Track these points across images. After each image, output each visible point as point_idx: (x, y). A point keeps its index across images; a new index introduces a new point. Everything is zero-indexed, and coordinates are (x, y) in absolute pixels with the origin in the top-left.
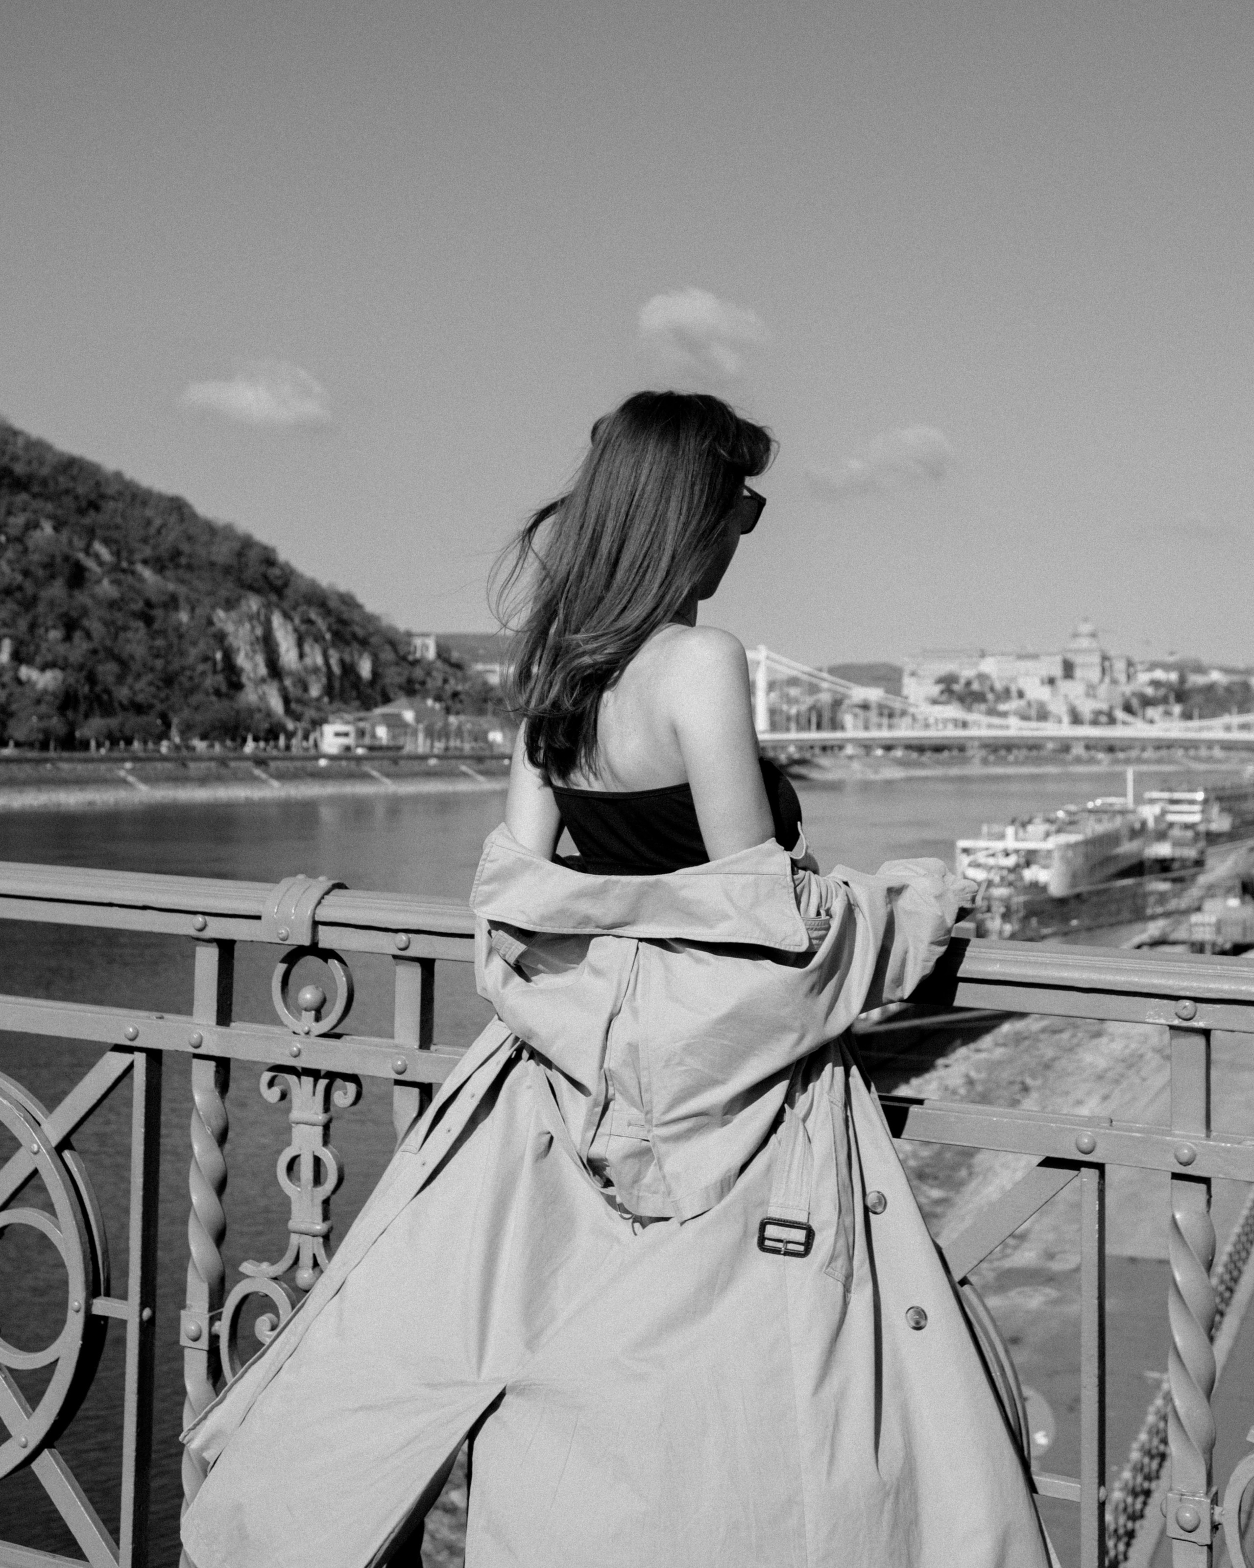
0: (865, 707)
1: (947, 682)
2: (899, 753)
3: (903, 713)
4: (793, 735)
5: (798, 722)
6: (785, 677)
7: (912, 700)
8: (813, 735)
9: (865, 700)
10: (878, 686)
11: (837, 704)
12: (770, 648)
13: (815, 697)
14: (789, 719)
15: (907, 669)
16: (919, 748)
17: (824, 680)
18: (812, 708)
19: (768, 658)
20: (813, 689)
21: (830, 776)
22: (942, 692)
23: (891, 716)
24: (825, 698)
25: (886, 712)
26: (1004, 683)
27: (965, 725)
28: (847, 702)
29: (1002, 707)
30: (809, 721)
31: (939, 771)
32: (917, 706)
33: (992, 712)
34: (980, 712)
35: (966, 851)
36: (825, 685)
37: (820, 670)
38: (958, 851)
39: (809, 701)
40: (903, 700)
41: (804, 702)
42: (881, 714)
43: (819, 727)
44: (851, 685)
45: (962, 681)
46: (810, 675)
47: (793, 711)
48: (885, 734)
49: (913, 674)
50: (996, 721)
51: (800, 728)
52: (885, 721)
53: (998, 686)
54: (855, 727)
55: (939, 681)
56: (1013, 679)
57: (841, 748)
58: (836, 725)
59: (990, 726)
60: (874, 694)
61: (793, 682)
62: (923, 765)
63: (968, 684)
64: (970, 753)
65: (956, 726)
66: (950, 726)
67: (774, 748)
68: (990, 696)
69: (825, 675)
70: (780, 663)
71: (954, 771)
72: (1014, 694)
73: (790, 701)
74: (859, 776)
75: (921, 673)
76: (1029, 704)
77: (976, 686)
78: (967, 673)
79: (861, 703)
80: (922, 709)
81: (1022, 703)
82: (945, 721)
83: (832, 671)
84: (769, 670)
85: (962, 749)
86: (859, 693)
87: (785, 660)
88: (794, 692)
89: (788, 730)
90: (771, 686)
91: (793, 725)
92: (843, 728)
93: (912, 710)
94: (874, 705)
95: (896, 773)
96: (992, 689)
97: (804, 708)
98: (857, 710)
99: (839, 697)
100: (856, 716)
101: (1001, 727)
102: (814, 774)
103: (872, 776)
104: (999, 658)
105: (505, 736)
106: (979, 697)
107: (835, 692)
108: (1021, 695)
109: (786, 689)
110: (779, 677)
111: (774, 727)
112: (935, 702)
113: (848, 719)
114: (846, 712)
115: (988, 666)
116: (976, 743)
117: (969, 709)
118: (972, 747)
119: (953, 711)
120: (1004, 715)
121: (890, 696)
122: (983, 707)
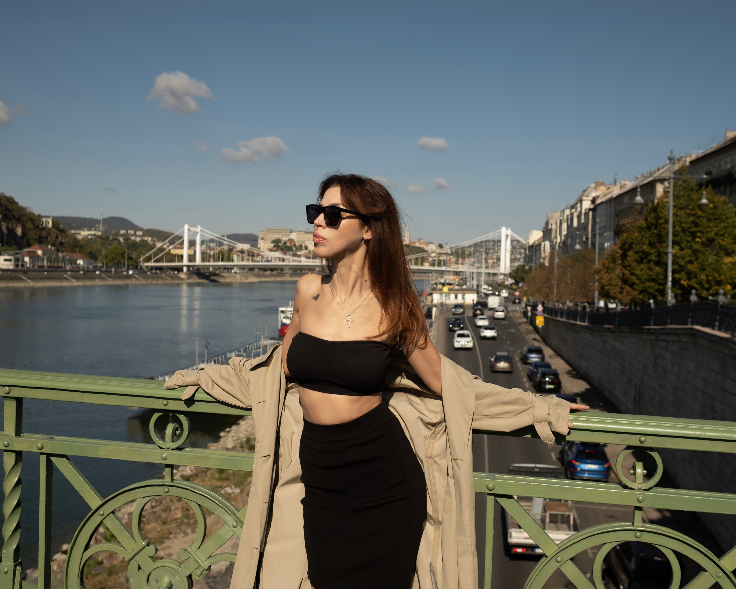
0: (242, 252)
1: (277, 242)
2: (256, 271)
3: (258, 255)
4: (212, 263)
5: (214, 258)
6: (208, 239)
7: (262, 249)
8: (221, 263)
9: (242, 249)
10: (248, 243)
11: (231, 250)
12: (202, 227)
13: (221, 248)
14: (210, 256)
15: (260, 236)
16: (264, 269)
17: (225, 240)
18: (219, 252)
19: (201, 230)
20: (221, 244)
21: (227, 281)
22: (274, 246)
23: (253, 256)
24: (226, 248)
25: (251, 254)
26: (300, 243)
27: (283, 260)
28: (235, 250)
29: (298, 253)
30: (219, 258)
31: (272, 279)
32: (264, 252)
33: (295, 255)
34: (289, 255)
35: (283, 312)
36: (225, 243)
37: (224, 236)
38: (280, 312)
39: (219, 249)
40: (258, 250)
41: (216, 250)
42: (249, 255)
43: (222, 260)
44: (236, 243)
45: (283, 242)
46: (219, 238)
47: (212, 253)
48: (251, 263)
49: (262, 239)
50: (296, 259)
51: (215, 261)
52: (250, 258)
53: (297, 244)
54: (238, 261)
55: (273, 242)
56: (303, 242)
57: (232, 269)
58: (230, 259)
59: (293, 261)
60: (246, 247)
61: (212, 241)
62: (265, 276)
63: (285, 243)
64: (285, 271)
65: (280, 260)
66: (277, 260)
67: (204, 269)
68: (294, 249)
69: (225, 238)
70: (206, 233)
71: (279, 279)
72: (304, 248)
73: (211, 249)
74: (239, 280)
75: (265, 238)
76: (310, 252)
77: (288, 244)
78: (285, 239)
79: (240, 250)
80: (266, 253)
81: (307, 251)
82: (275, 258)
83: (229, 237)
84: (202, 236)
85: (282, 270)
86: (240, 246)
87: (208, 232)
88: (212, 245)
89: (209, 261)
90: (202, 242)
91: (212, 259)
92: (233, 261)
93: (262, 253)
94: (246, 251)
95: (255, 279)
96: (295, 245)
97: (216, 252)
98: (238, 253)
99: (231, 247)
100: (238, 255)
101: (298, 261)
102: (221, 280)
103: (245, 281)
104: (297, 233)
105: (84, 262)
106: (289, 249)
107: (229, 246)
108: (306, 248)
109: (208, 244)
110: (206, 239)
111: (203, 260)
112: (271, 250)
113: (235, 257)
114: (234, 254)
115: (293, 236)
116: (288, 268)
117: (285, 254)
118: (286, 269)
119: (278, 254)
120: (299, 256)
121: (252, 248)
122: (291, 253)
